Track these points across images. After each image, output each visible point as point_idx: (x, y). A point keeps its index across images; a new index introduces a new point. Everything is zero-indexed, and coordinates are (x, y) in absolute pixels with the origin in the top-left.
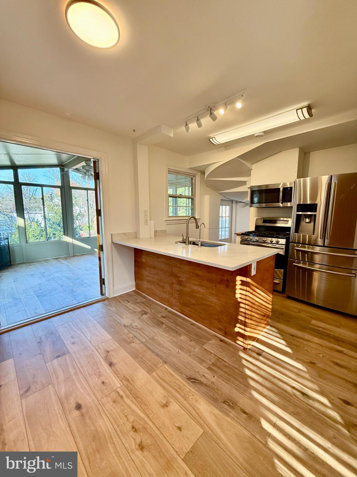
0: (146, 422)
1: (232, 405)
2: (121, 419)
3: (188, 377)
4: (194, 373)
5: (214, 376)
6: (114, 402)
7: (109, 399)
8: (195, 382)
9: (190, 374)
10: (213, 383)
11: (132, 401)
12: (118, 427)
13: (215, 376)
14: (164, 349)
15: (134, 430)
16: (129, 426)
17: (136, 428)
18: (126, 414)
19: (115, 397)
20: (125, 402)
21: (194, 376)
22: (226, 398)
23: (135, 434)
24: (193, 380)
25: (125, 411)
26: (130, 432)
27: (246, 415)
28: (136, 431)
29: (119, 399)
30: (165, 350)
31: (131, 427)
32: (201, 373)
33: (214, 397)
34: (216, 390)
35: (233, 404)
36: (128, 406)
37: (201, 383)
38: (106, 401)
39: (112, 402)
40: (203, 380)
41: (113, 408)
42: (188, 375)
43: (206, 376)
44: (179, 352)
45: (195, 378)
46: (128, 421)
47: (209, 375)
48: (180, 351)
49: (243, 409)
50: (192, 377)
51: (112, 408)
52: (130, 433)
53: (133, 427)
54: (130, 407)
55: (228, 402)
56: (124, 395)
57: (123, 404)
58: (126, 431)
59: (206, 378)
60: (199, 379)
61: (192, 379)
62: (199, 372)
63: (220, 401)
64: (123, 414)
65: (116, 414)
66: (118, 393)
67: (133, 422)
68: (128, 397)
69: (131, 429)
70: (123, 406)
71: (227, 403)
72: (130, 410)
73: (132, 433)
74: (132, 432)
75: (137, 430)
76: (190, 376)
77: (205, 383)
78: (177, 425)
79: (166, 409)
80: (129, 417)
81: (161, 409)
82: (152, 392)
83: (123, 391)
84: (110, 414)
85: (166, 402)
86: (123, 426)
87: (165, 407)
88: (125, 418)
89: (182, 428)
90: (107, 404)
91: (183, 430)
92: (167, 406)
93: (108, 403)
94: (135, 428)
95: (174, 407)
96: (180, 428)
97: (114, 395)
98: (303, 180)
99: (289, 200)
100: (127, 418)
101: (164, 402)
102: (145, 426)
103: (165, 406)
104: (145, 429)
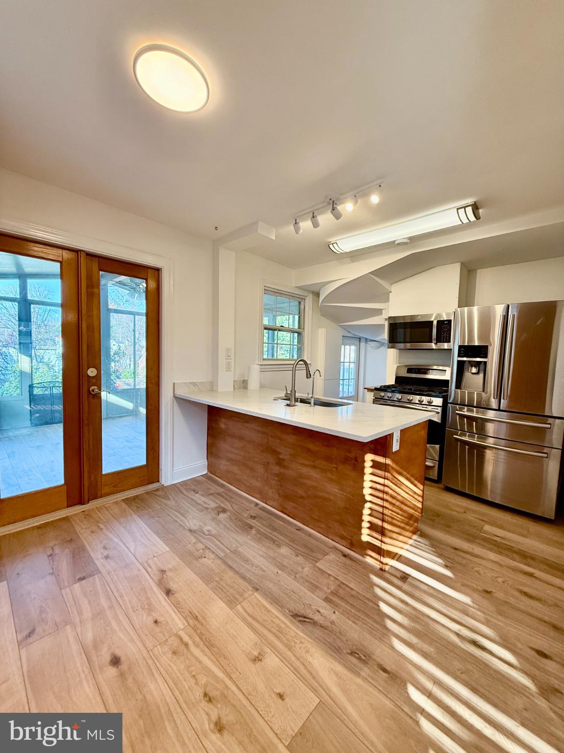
0: (227, 687)
1: (364, 658)
2: (185, 681)
3: (292, 613)
4: (303, 606)
5: (334, 612)
6: (174, 653)
7: (166, 649)
8: (305, 621)
9: (297, 609)
10: (333, 623)
11: (203, 651)
12: (181, 694)
13: (336, 612)
14: (254, 568)
15: (207, 699)
16: (199, 693)
17: (211, 696)
18: (193, 673)
19: (175, 645)
20: (191, 653)
21: (303, 613)
22: (354, 647)
23: (210, 705)
24: (301, 619)
25: (193, 668)
26: (201, 702)
27: (385, 675)
28: (210, 700)
29: (183, 647)
30: (255, 570)
31: (202, 695)
32: (313, 607)
33: (335, 645)
34: (338, 634)
35: (365, 656)
36: (197, 658)
37: (315, 623)
38: (161, 652)
39: (171, 652)
40: (317, 617)
41: (173, 664)
42: (294, 610)
43: (322, 611)
44: (277, 572)
45: (305, 615)
46: (197, 684)
47: (326, 610)
48: (279, 572)
49: (381, 665)
50: (300, 614)
51: (171, 664)
52: (201, 704)
53: (205, 695)
54: (200, 662)
55: (358, 654)
56: (190, 643)
57: (189, 656)
58: (193, 700)
59: (321, 615)
60: (311, 616)
61: (300, 616)
62: (311, 605)
63: (344, 651)
64: (188, 672)
65: (177, 672)
66: (181, 639)
67: (206, 686)
68: (197, 646)
69: (202, 698)
70: (190, 660)
71: (356, 655)
72: (200, 667)
73: (204, 704)
74: (204, 701)
75: (212, 700)
76: (297, 612)
77: (321, 622)
78: (278, 691)
79: (258, 664)
80: (199, 677)
81: (250, 664)
82: (236, 637)
83: (189, 636)
84: (167, 672)
85: (259, 654)
86: (190, 693)
87: (257, 661)
88: (191, 680)
89: (285, 696)
90: (162, 657)
91: (287, 700)
92: (261, 660)
93: (164, 655)
94: (209, 697)
95: (272, 661)
96: (281, 696)
97: (175, 642)
98: (468, 309)
99: (446, 340)
100: (196, 680)
101: (256, 653)
102: (225, 692)
103: (257, 659)
104: (226, 697)
